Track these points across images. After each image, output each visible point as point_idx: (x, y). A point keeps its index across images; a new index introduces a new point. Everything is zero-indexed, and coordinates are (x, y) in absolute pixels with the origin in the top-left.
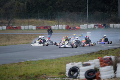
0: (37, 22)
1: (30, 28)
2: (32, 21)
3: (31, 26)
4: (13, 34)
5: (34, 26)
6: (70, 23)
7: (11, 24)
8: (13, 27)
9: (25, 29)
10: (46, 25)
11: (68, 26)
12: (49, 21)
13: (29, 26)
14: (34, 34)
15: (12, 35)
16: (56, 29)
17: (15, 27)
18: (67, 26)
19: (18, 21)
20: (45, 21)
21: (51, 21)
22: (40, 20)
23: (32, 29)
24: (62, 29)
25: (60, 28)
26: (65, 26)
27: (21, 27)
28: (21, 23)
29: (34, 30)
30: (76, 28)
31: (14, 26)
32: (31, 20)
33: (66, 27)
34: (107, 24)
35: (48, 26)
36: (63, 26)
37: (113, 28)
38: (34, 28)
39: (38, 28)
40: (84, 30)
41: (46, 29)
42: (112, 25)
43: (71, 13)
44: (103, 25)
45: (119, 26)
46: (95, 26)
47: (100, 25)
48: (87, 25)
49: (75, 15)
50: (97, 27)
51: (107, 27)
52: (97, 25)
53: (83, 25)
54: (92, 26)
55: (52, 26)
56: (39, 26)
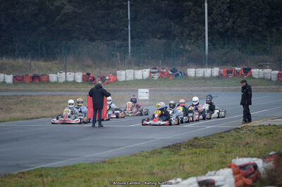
0: (13, 66)
2: (3, 64)
3: (2, 75)
5: (9, 74)
6: (89, 67)
10: (37, 72)
11: (88, 74)
12: (42, 63)
14: (13, 94)
16: (62, 80)
18: (85, 74)
20: (33, 63)
21: (46, 64)
22: (20, 61)
23: (4, 83)
24: (74, 82)
25: (71, 79)
26: (81, 74)
29: (9, 84)
30: (107, 78)
33: (83, 76)
34: (179, 69)
35: (41, 73)
36: (76, 74)
37: (196, 78)
38: (9, 79)
39: (17, 79)
40: (126, 83)
41: (37, 81)
42: (191, 72)
43: (93, 44)
44: (171, 71)
45: (207, 72)
46: (151, 72)
47: (165, 70)
48: (132, 71)
49: (101, 47)
50: (156, 76)
51: (180, 75)
52: (157, 70)
53: (123, 72)
54: (144, 73)
55: (50, 75)
56: (21, 75)
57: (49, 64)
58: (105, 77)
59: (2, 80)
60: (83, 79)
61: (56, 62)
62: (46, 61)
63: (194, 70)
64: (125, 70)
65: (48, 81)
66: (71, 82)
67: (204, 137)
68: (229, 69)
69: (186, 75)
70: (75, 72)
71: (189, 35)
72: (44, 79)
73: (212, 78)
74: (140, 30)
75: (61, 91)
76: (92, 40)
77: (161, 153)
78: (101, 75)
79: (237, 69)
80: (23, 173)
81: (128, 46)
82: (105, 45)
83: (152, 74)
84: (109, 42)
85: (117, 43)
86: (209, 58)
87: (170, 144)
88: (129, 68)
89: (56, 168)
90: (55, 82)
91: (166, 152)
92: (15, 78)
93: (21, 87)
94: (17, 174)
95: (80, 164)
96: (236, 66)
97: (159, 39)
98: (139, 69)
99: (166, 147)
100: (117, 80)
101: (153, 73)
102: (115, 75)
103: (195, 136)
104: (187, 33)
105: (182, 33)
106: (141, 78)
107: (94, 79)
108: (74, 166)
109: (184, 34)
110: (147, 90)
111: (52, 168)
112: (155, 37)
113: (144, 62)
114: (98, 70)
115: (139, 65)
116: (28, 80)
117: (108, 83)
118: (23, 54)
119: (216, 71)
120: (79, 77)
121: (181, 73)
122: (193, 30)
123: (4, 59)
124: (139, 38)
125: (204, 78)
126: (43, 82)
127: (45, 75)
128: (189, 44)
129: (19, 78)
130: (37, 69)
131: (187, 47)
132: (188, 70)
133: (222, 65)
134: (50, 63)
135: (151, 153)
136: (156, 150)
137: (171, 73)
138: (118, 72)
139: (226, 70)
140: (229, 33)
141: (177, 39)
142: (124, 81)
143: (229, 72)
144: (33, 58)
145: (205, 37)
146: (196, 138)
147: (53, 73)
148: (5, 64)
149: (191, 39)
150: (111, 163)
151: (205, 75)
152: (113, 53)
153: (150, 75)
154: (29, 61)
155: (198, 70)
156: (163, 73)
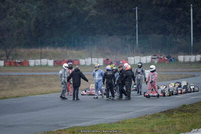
0: (54, 53)
1: (43, 64)
2: (46, 52)
3: (46, 60)
4: (19, 75)
5: (51, 59)
6: (109, 54)
7: (11, 57)
8: (15, 63)
9: (35, 65)
10: (70, 58)
11: (108, 60)
12: (74, 52)
13: (42, 60)
14: (53, 73)
15: (18, 77)
16: (89, 64)
17: (19, 61)
18: (105, 59)
19: (22, 51)
20: (68, 51)
21: (77, 52)
22: (59, 50)
23: (47, 65)
26: (102, 59)
27: (28, 62)
28: (28, 55)
29: (51, 67)
30: (121, 62)
31: (17, 61)
32: (44, 50)
33: (104, 61)
34: (172, 56)
35: (73, 59)
36: (99, 59)
37: (184, 63)
38: (51, 63)
39: (56, 63)
40: (135, 65)
42: (181, 58)
43: (111, 38)
44: (167, 57)
45: (193, 58)
46: (152, 58)
47: (162, 57)
48: (139, 57)
49: (117, 40)
50: (156, 61)
51: (173, 60)
52: (157, 57)
53: (133, 58)
54: (147, 58)
55: (80, 60)
56: (59, 60)
57: (79, 52)
59: (46, 64)
60: (104, 63)
61: (85, 51)
62: (78, 50)
63: (183, 56)
65: (79, 64)
67: (190, 105)
69: (177, 60)
70: (98, 58)
71: (180, 31)
72: (76, 63)
73: (195, 62)
74: (145, 28)
75: (88, 71)
76: (110, 35)
77: (159, 116)
78: (117, 60)
80: (60, 130)
81: (136, 39)
82: (120, 39)
84: (123, 37)
85: (128, 37)
87: (166, 110)
88: (137, 55)
89: (85, 127)
90: (84, 65)
91: (163, 115)
94: (56, 131)
95: (101, 124)
97: (158, 34)
98: (144, 56)
99: (163, 112)
101: (154, 59)
102: (127, 60)
103: (184, 104)
104: (178, 30)
105: (174, 30)
106: (145, 62)
108: (97, 126)
109: (176, 31)
111: (81, 127)
112: (156, 33)
113: (147, 51)
114: (115, 56)
115: (144, 53)
118: (61, 45)
119: (198, 57)
120: (101, 61)
121: (174, 58)
122: (182, 28)
123: (47, 48)
124: (144, 34)
125: (190, 63)
126: (75, 65)
127: (77, 60)
128: (180, 38)
129: (58, 62)
130: (71, 56)
131: (178, 40)
132: (179, 56)
135: (152, 116)
136: (155, 114)
137: (166, 59)
138: (129, 58)
141: (171, 34)
144: (68, 48)
145: (190, 33)
146: (184, 106)
147: (83, 59)
148: (48, 52)
149: (181, 35)
150: (124, 123)
151: (191, 61)
152: (126, 44)
153: (152, 60)
154: (65, 50)
155: (185, 56)
156: (161, 59)
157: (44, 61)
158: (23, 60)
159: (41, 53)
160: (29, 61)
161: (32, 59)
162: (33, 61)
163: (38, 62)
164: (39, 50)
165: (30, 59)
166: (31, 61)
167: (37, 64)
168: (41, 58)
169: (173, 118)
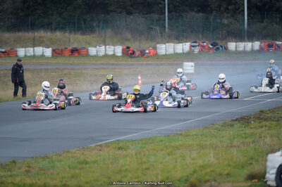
0: (51, 39)
1: (37, 54)
2: (41, 37)
3: (41, 48)
5: (48, 47)
6: (127, 40)
9: (26, 56)
10: (75, 46)
11: (128, 48)
12: (79, 37)
13: (36, 48)
16: (102, 53)
17: (3, 50)
18: (125, 47)
19: (6, 35)
21: (84, 37)
22: (58, 34)
23: (43, 56)
24: (114, 56)
25: (111, 53)
26: (121, 47)
27: (16, 51)
28: (14, 41)
29: (48, 58)
30: (147, 51)
31: (0, 50)
33: (123, 50)
34: (219, 43)
35: (80, 47)
36: (117, 47)
37: (237, 53)
38: (48, 52)
39: (56, 53)
40: (166, 57)
41: (76, 55)
42: (232, 46)
43: (131, 17)
44: (212, 45)
45: (248, 46)
46: (191, 46)
47: (205, 44)
48: (172, 44)
49: (139, 20)
50: (197, 50)
51: (221, 48)
52: (197, 44)
53: (163, 46)
54: (184, 46)
55: (90, 48)
56: (60, 48)
57: (87, 38)
58: (145, 51)
59: (41, 54)
60: (123, 53)
61: (94, 35)
62: (83, 34)
63: (234, 44)
64: (165, 44)
65: (87, 55)
66: (110, 55)
67: (269, 110)
68: (270, 43)
69: (226, 49)
70: (114, 46)
71: (227, 9)
72: (83, 52)
73: (253, 52)
74: (177, 4)
75: (102, 64)
76: (129, 13)
77: (232, 126)
78: (141, 49)
79: (278, 43)
81: (165, 20)
82: (143, 19)
83: (193, 48)
84: (146, 16)
85: (155, 16)
86: (248, 32)
87: (237, 117)
88: (168, 42)
90: (95, 56)
91: (237, 125)
92: (54, 51)
93: (60, 60)
96: (276, 40)
97: (196, 12)
98: (179, 43)
99: (236, 120)
100: (156, 54)
101: (193, 46)
102: (155, 48)
103: (261, 109)
104: (225, 6)
105: (220, 7)
106: (181, 52)
107: (134, 53)
109: (222, 8)
110: (192, 64)
112: (192, 10)
113: (183, 36)
114: (137, 43)
115: (179, 38)
116: (67, 53)
117: (148, 57)
118: (61, 27)
119: (257, 45)
120: (119, 50)
121: (222, 46)
122: (230, 4)
124: (176, 12)
125: (244, 52)
126: (82, 56)
127: (85, 48)
128: (227, 18)
129: (58, 51)
130: (76, 43)
131: (225, 21)
132: (229, 43)
133: (262, 39)
134: (88, 36)
135: (222, 126)
136: (225, 123)
137: (211, 46)
138: (158, 45)
139: (266, 44)
140: (267, 7)
141: (214, 13)
142: (163, 55)
143: (270, 46)
145: (244, 11)
146: (262, 111)
147: (92, 47)
148: (43, 37)
149: (227, 13)
150: (186, 136)
151: (246, 49)
152: (151, 26)
153: (191, 49)
154: (67, 34)
155: (238, 43)
156: (203, 47)
157: (39, 50)
158: (9, 49)
159: (34, 39)
160: (18, 49)
161: (22, 47)
162: (24, 49)
163: (30, 51)
164: (30, 35)
165: (19, 48)
166: (21, 49)
167: (28, 54)
168: (34, 46)
169: (251, 128)
